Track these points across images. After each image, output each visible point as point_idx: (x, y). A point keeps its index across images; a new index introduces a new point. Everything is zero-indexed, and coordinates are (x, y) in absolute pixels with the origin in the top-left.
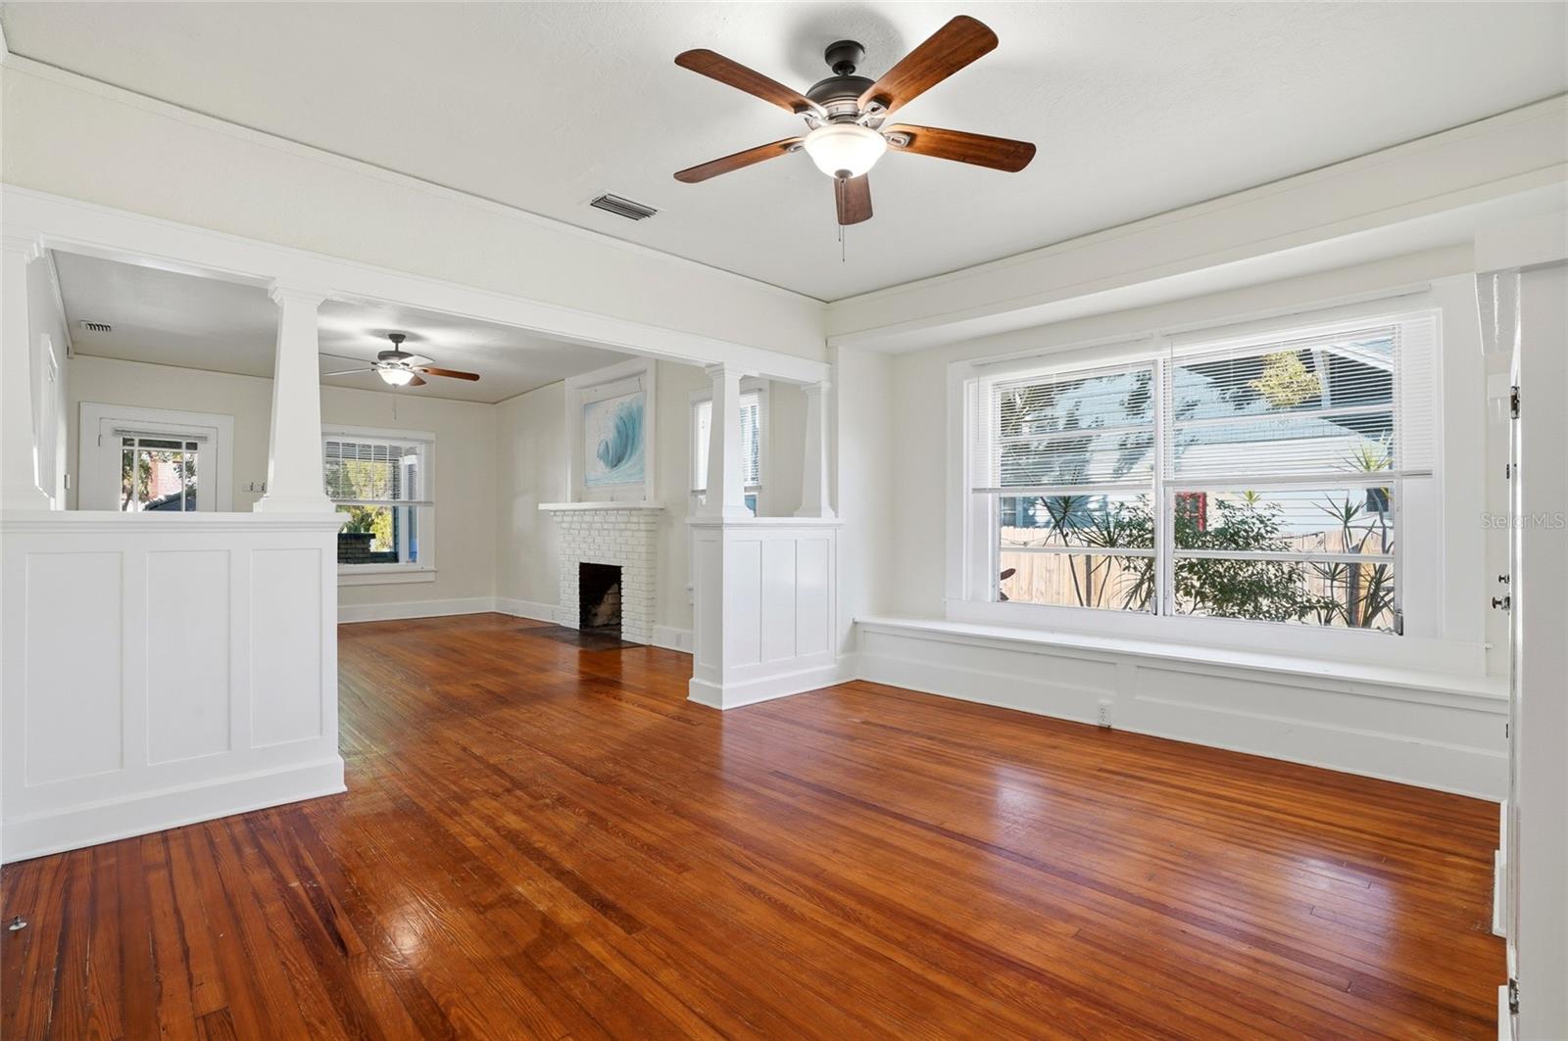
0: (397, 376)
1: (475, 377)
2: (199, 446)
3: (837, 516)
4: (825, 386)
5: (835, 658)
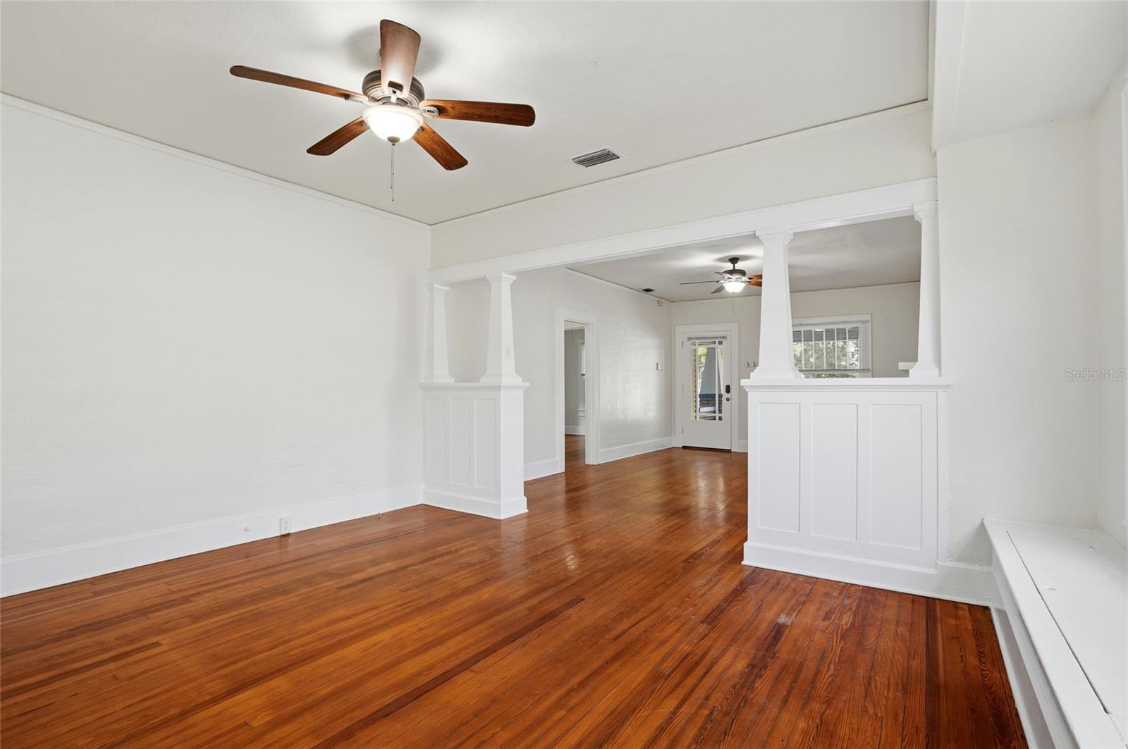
0: (735, 287)
2: (724, 342)
4: (924, 209)
5: (936, 563)
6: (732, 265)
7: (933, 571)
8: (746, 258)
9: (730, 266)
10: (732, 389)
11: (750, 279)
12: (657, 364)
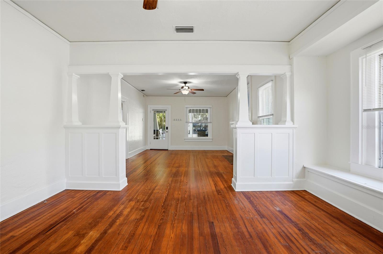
0: (185, 92)
1: (203, 90)
2: (166, 112)
3: (294, 124)
4: (288, 74)
5: (292, 180)
6: (185, 85)
7: (291, 183)
8: (190, 82)
9: (184, 85)
10: (169, 128)
11: (191, 90)
12: (143, 119)
